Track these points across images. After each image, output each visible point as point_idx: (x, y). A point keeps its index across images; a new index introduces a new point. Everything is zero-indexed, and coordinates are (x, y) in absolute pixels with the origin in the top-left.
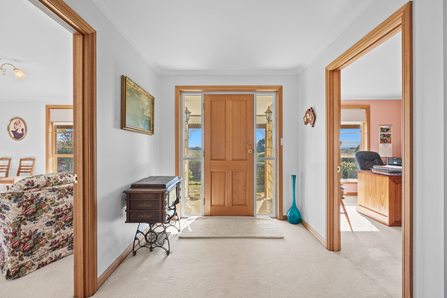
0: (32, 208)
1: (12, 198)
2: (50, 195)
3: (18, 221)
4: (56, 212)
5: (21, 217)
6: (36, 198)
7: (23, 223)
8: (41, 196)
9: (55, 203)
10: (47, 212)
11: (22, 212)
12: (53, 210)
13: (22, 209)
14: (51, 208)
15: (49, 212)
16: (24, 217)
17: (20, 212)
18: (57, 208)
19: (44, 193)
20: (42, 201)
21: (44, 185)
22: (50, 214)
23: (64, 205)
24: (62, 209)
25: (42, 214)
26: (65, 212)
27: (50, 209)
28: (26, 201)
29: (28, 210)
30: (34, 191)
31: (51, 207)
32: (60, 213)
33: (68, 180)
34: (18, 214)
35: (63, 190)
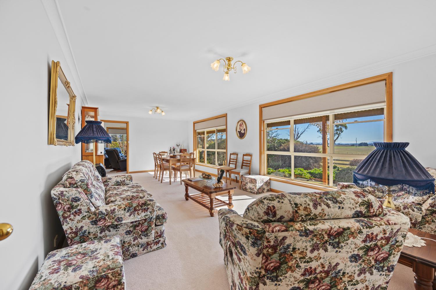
0: (274, 261)
1: (249, 238)
2: (301, 242)
3: (256, 278)
4: (307, 273)
5: (260, 271)
6: (281, 244)
7: (262, 281)
8: (287, 242)
9: (307, 258)
10: (294, 271)
11: (262, 264)
12: (303, 268)
13: (261, 259)
14: (301, 265)
15: (297, 272)
16: (263, 272)
17: (259, 263)
18: (308, 265)
19: (292, 237)
20: (289, 251)
21: (290, 217)
22: (298, 274)
23: (319, 263)
24: (315, 269)
25: (287, 273)
26: (319, 276)
27: (298, 266)
28: (267, 247)
29: (269, 262)
30: (279, 231)
31: (299, 262)
32: (312, 276)
33: (325, 212)
34: (256, 267)
35: (320, 234)
